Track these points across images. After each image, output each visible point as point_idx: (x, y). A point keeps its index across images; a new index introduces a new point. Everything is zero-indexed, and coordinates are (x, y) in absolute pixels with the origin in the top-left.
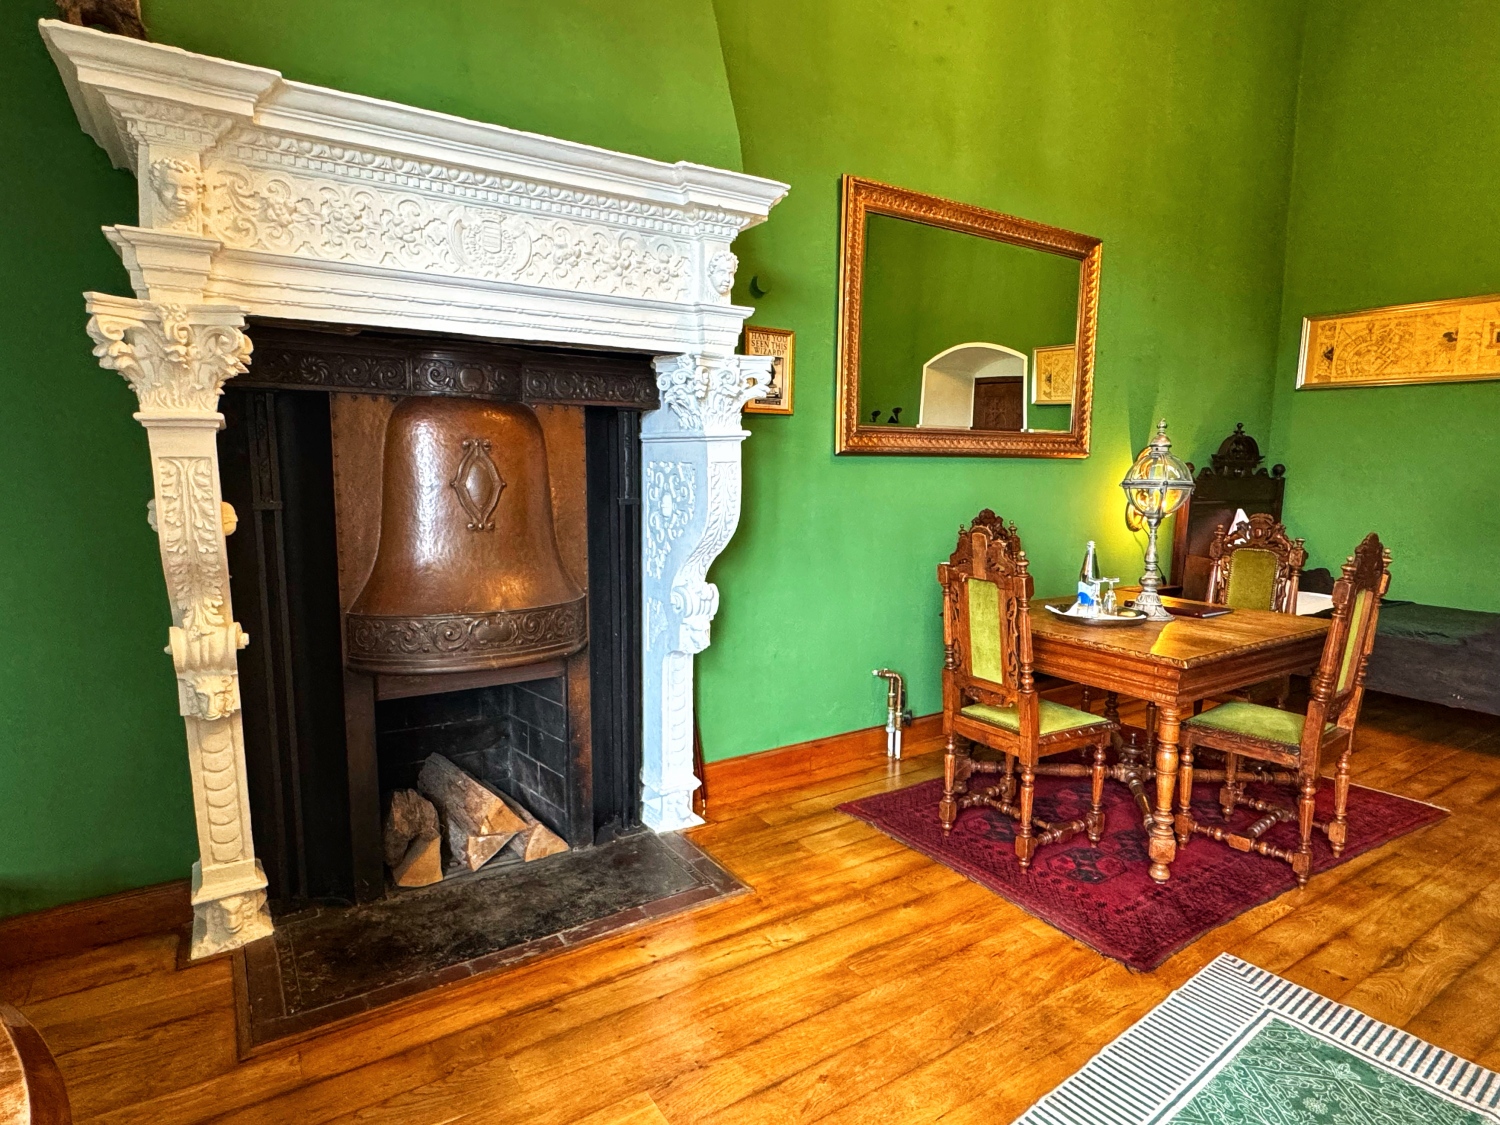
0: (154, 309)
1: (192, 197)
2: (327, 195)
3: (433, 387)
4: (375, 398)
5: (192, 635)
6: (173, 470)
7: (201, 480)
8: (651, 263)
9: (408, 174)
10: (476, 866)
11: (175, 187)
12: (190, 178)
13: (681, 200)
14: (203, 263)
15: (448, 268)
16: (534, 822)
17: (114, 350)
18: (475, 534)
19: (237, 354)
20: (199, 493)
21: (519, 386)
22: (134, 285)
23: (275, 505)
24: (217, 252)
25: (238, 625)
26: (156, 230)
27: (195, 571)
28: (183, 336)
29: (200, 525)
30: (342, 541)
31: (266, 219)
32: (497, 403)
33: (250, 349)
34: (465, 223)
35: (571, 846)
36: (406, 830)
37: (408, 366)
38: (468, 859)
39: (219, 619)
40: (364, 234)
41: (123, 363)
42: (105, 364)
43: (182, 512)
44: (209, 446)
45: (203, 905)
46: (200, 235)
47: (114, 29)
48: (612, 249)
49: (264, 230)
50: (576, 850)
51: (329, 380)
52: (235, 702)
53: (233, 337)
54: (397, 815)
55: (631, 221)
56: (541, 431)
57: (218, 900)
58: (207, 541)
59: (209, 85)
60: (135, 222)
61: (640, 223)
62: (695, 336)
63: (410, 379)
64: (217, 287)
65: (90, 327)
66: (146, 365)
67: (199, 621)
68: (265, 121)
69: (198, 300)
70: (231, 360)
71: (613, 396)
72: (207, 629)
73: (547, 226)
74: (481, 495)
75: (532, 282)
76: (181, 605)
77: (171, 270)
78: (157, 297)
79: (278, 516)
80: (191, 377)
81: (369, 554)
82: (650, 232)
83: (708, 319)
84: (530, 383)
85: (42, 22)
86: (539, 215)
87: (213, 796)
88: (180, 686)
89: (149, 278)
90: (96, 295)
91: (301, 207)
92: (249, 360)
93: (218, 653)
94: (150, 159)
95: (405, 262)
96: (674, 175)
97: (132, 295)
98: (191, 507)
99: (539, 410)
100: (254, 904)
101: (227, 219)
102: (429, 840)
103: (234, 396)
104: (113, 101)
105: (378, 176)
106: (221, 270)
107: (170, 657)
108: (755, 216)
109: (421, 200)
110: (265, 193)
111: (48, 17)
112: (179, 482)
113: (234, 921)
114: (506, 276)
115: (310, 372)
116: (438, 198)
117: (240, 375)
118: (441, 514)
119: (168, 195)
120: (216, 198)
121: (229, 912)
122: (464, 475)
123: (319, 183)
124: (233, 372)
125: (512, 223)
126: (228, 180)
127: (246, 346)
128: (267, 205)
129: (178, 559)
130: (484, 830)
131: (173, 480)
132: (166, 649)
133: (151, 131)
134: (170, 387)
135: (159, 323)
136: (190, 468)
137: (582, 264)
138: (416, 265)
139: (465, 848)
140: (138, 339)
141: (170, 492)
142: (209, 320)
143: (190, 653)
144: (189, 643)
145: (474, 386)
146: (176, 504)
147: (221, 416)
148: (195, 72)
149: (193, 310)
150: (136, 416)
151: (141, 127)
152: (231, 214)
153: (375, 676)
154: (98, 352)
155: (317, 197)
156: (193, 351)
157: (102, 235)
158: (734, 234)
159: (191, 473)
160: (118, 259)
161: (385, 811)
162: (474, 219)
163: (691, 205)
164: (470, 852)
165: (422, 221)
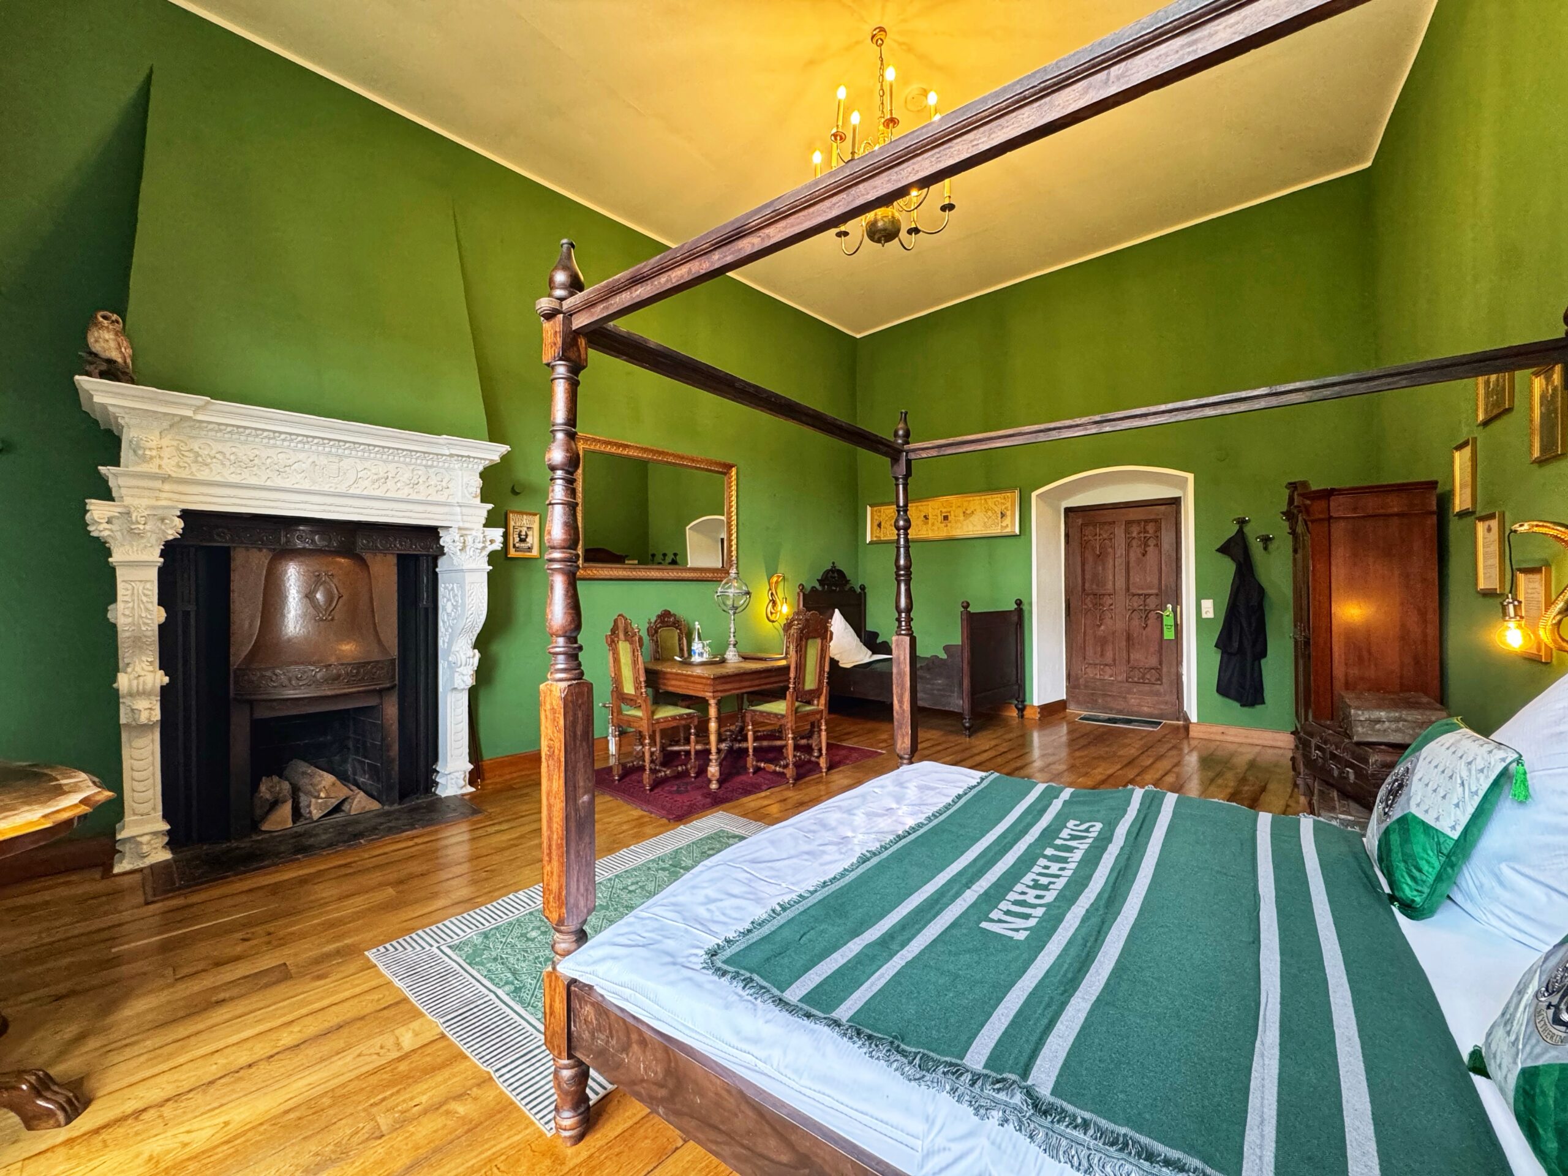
0: (125, 507)
1: (154, 453)
2: (234, 450)
3: (299, 545)
4: (260, 550)
5: (132, 676)
6: (130, 587)
7: (146, 592)
8: (432, 482)
9: (284, 440)
10: (315, 817)
11: (145, 449)
12: (153, 444)
13: (447, 453)
14: (158, 484)
15: (306, 485)
16: (357, 791)
17: (101, 527)
18: (321, 623)
19: (174, 528)
20: (145, 599)
21: (354, 543)
22: (114, 494)
23: (192, 608)
24: (166, 479)
25: (162, 672)
26: (131, 469)
27: (138, 641)
28: (143, 520)
29: (144, 615)
30: (234, 628)
31: (196, 462)
32: (338, 553)
33: (182, 525)
34: (317, 463)
35: (383, 805)
36: (268, 796)
37: (283, 533)
38: (310, 812)
39: (151, 668)
40: (255, 469)
41: (106, 533)
42: (94, 534)
43: (133, 608)
44: (153, 574)
45: (124, 841)
46: (157, 471)
47: (119, 381)
48: (408, 475)
49: (194, 467)
50: (386, 808)
51: (233, 541)
52: (157, 715)
53: (172, 521)
54: (263, 788)
55: (419, 461)
56: (368, 567)
57: (134, 837)
58: (147, 624)
59: (167, 403)
60: (118, 464)
61: (424, 462)
62: (459, 518)
63: (283, 540)
64: (164, 495)
65: (88, 516)
66: (118, 535)
67: (138, 669)
68: (199, 417)
69: (153, 502)
70: (170, 532)
71: (416, 549)
72: (142, 673)
73: (367, 464)
74: (326, 601)
75: (358, 492)
76: (126, 661)
77: (138, 487)
78: (128, 501)
79: (193, 615)
80: (144, 541)
81: (252, 635)
82: (432, 467)
83: (465, 510)
84: (361, 542)
85: (77, 377)
86: (362, 458)
87: (136, 775)
88: (122, 707)
89: (123, 491)
90: (93, 501)
91: (218, 456)
92: (181, 531)
93: (149, 686)
94: (128, 436)
95: (279, 482)
96: (441, 441)
97: (113, 500)
98: (139, 606)
99: (367, 556)
100: (159, 840)
101: (173, 462)
102: (284, 802)
103: (169, 550)
104: (111, 409)
105: (265, 441)
106: (167, 487)
107: (118, 690)
108: (491, 460)
109: (291, 452)
110: (197, 449)
111: (80, 374)
112: (133, 594)
113: (145, 848)
114: (342, 489)
115: (219, 535)
116: (303, 450)
117: (175, 539)
118: (299, 612)
119: (140, 452)
120: (166, 453)
121: (141, 843)
122: (315, 591)
123: (230, 444)
124: (170, 538)
125: (346, 463)
126: (175, 443)
127: (180, 524)
128: (197, 455)
129: (127, 634)
130: (322, 795)
131: (129, 592)
132: (115, 685)
133: (133, 422)
134: (132, 546)
135: (129, 513)
136: (140, 587)
137: (389, 483)
138: (287, 484)
139: (309, 806)
140: (115, 521)
141: (126, 598)
142: (160, 512)
143: (130, 685)
144: (130, 680)
145: (325, 543)
146: (130, 605)
147: (162, 560)
148: (161, 397)
149: (148, 507)
150: (110, 560)
151: (127, 420)
152: (176, 459)
153: (251, 703)
154: (90, 528)
155: (227, 450)
156: (148, 527)
157: (98, 472)
158: (481, 468)
159: (141, 588)
160: (107, 482)
161: (255, 787)
162: (323, 461)
163: (451, 455)
164: (312, 808)
165: (290, 462)
